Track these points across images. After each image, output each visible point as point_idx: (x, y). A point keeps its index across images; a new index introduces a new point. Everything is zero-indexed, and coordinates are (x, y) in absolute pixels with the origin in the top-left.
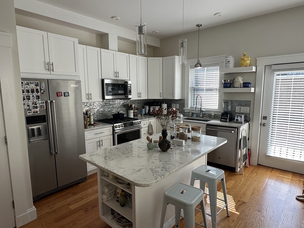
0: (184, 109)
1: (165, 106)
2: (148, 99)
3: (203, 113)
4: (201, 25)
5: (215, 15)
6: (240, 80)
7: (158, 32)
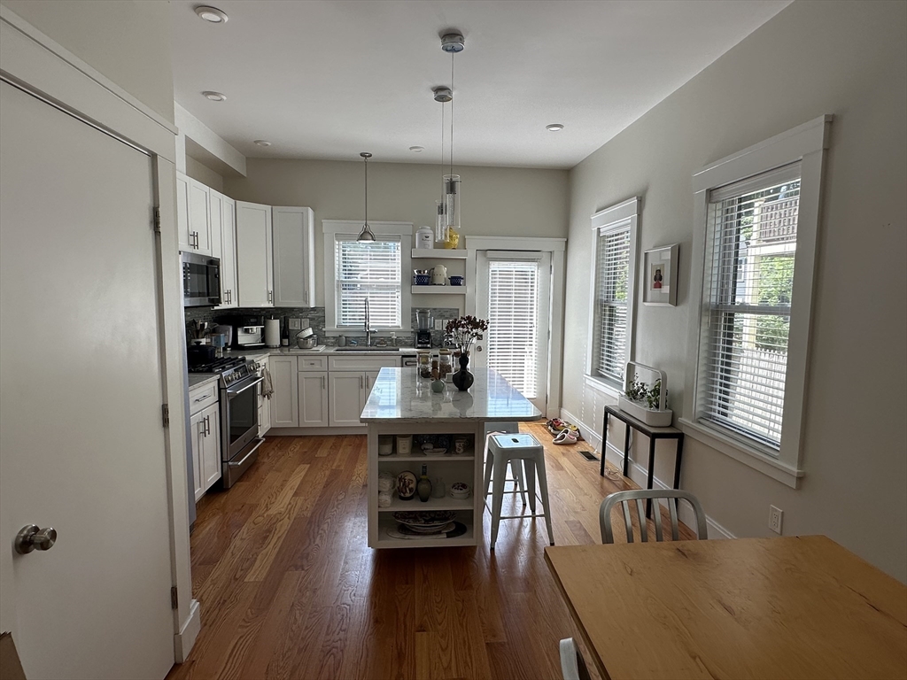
0: (324, 329)
1: (275, 325)
2: (241, 306)
3: (373, 335)
4: (371, 156)
5: (411, 148)
6: (444, 272)
7: (269, 144)
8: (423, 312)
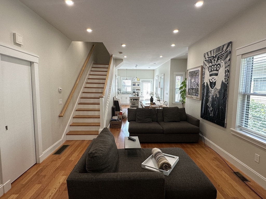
3: (127, 92)
8: (134, 89)
